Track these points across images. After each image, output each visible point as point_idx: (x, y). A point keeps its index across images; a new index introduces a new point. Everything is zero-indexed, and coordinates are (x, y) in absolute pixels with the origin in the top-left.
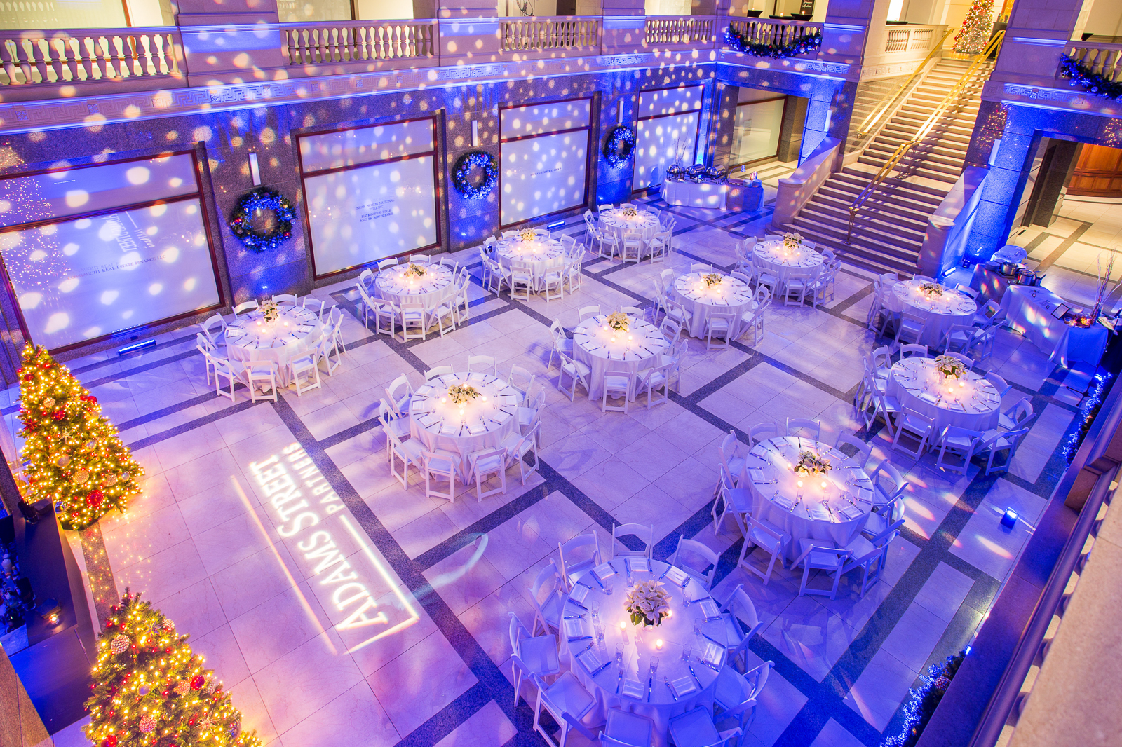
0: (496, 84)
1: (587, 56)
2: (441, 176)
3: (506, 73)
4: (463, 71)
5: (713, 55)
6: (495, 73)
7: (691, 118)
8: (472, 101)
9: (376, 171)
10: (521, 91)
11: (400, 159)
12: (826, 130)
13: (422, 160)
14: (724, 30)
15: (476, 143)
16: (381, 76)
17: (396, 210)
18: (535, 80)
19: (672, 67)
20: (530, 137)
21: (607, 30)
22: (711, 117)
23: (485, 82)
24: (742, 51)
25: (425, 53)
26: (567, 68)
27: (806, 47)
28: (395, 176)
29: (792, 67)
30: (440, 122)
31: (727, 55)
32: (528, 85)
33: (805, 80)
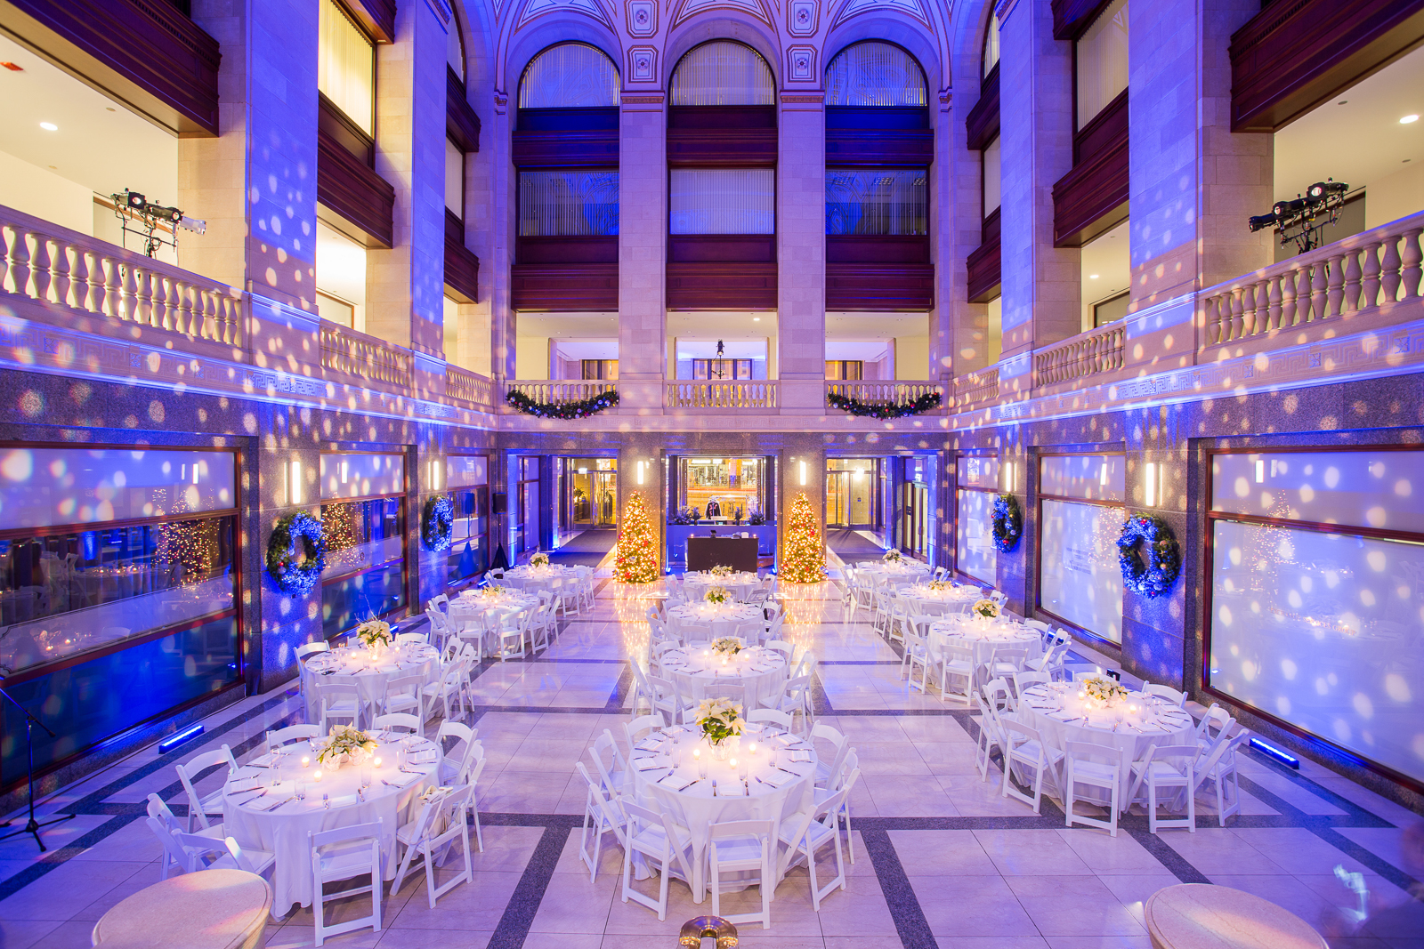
0: (1184, 404)
3: (1197, 386)
8: (1154, 432)
10: (1226, 418)
11: (1099, 502)
18: (1252, 396)
23: (1168, 401)
32: (1240, 406)
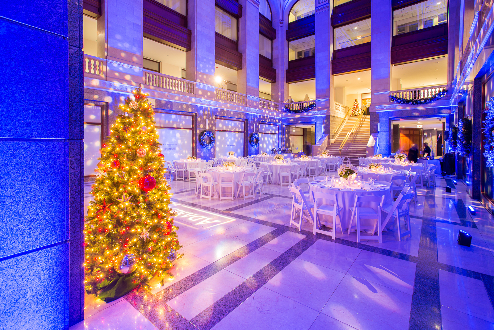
0: (214, 108)
1: (243, 106)
2: (194, 138)
3: (217, 106)
4: (204, 101)
5: (280, 115)
6: (214, 105)
7: (276, 136)
8: (206, 112)
9: (171, 131)
10: (222, 113)
11: (180, 128)
12: (323, 132)
13: (188, 131)
14: (283, 108)
15: (207, 128)
16: (176, 96)
17: (177, 149)
18: (227, 110)
19: (269, 116)
20: (225, 131)
21: (248, 100)
22: (282, 136)
23: (211, 107)
24: (290, 113)
25: (191, 93)
26: (237, 109)
27: (311, 107)
28: (178, 135)
29: (307, 115)
30: (195, 118)
31: (285, 115)
32: (225, 111)
33: (313, 118)
